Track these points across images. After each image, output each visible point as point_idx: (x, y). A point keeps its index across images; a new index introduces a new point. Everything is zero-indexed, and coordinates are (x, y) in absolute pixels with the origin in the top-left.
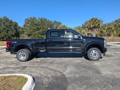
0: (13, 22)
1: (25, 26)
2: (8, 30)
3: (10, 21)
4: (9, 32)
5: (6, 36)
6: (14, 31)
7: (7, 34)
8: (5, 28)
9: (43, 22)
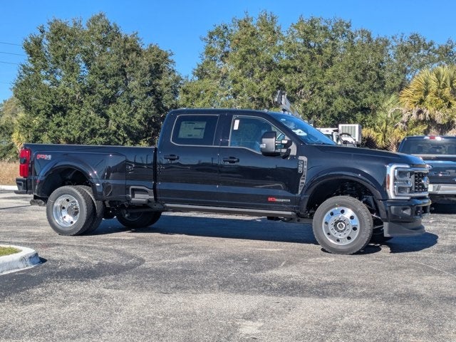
0: (145, 48)
1: (201, 74)
2: (108, 100)
3: (126, 40)
4: (110, 112)
5: (93, 133)
6: (144, 107)
7: (98, 119)
8: (93, 86)
9: (320, 52)
